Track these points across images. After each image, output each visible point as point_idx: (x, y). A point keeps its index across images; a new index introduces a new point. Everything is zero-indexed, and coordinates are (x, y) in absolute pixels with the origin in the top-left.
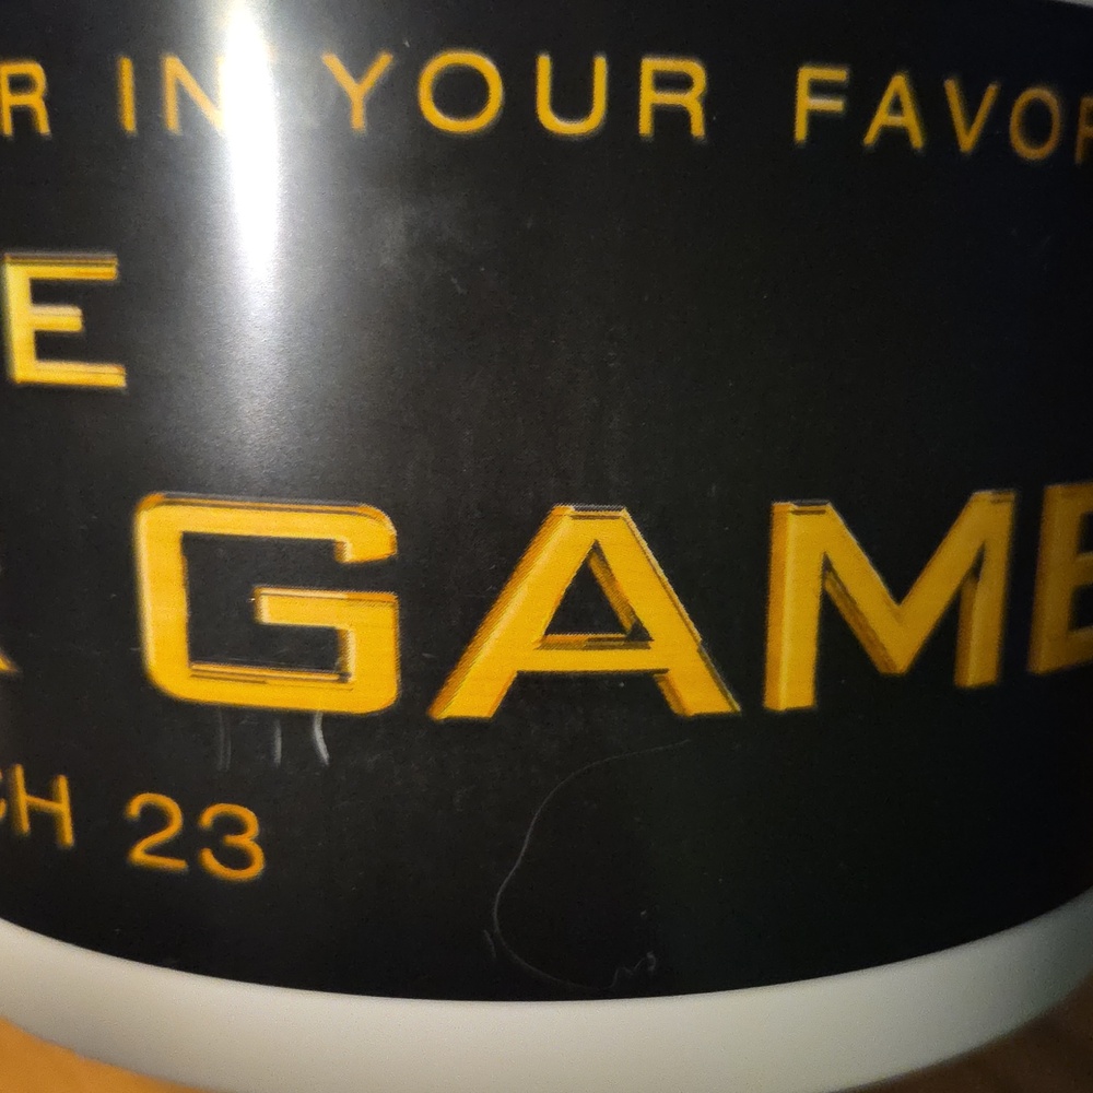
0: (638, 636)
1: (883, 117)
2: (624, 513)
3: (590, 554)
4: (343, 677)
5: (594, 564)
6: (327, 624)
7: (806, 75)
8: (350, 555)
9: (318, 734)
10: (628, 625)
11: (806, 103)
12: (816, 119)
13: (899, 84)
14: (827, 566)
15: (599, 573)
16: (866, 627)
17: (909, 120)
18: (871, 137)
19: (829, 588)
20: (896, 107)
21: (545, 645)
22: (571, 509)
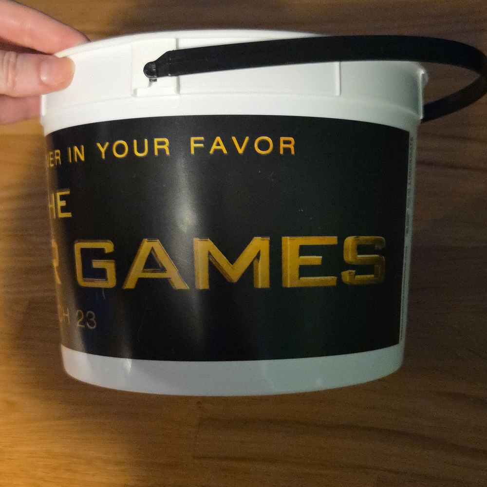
0: (163, 270)
1: (214, 147)
2: (158, 240)
3: (151, 250)
4: (107, 280)
5: (153, 253)
6: (103, 267)
7: (193, 139)
8: (107, 251)
9: (103, 293)
10: (160, 266)
11: (193, 145)
12: (195, 148)
13: (218, 139)
14: (210, 254)
15: (154, 254)
16: (223, 269)
17: (222, 147)
18: (211, 152)
19: (211, 259)
20: (218, 144)
21: (144, 272)
22: (146, 240)
